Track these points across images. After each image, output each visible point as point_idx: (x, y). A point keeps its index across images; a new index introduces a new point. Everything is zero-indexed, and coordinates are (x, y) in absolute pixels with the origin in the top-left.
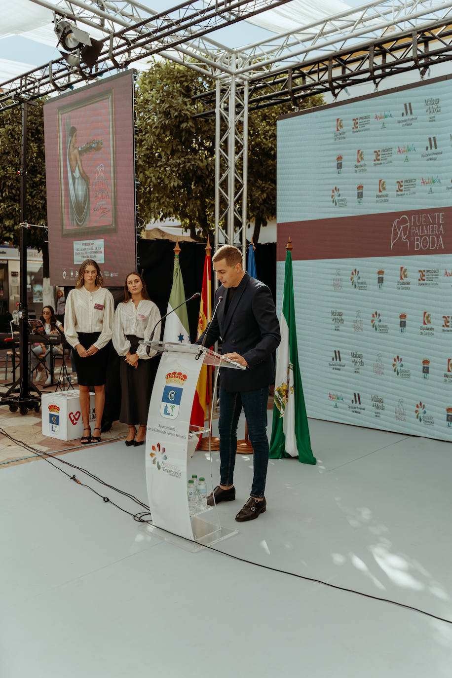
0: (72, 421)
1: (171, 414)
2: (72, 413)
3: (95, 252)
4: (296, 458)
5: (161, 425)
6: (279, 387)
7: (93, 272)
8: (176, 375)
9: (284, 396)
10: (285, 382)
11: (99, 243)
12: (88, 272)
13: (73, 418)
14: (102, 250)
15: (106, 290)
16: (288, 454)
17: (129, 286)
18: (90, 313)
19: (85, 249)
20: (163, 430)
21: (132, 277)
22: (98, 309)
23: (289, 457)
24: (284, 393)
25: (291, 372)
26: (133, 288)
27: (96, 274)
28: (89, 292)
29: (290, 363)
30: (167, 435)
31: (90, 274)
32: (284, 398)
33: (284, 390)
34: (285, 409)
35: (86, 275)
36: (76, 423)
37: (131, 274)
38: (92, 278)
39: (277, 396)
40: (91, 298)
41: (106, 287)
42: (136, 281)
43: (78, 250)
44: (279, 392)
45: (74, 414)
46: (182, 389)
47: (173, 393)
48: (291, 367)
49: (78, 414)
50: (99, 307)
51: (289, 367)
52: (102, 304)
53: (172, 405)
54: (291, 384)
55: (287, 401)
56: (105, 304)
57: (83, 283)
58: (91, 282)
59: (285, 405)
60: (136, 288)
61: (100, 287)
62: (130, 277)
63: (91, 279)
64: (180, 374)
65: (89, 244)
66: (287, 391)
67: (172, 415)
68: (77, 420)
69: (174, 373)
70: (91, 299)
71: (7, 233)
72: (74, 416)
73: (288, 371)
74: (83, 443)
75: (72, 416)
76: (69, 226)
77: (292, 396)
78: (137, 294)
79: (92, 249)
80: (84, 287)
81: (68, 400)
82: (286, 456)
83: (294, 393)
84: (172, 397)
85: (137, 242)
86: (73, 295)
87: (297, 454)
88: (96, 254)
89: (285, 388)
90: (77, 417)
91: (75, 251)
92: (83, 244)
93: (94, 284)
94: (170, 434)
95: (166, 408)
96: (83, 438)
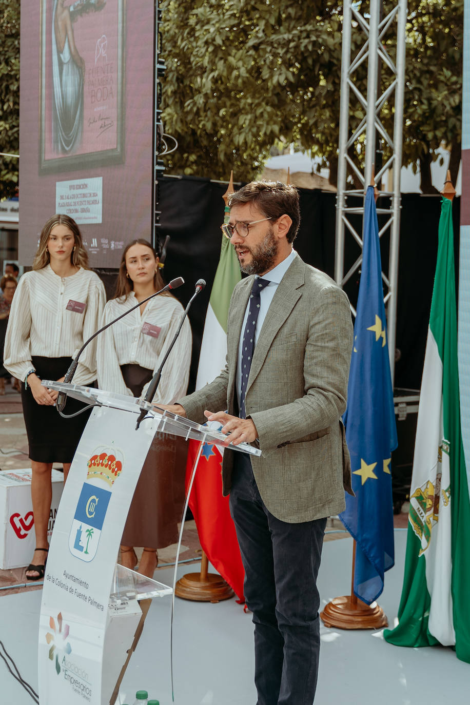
0: (17, 531)
1: (85, 550)
2: (17, 515)
3: (89, 202)
4: (452, 648)
5: (67, 572)
6: (419, 490)
7: (66, 238)
8: (105, 462)
9: (429, 509)
10: (432, 478)
11: (95, 184)
12: (55, 238)
13: (18, 525)
14: (100, 197)
15: (93, 275)
16: (434, 638)
17: (130, 266)
18: (58, 318)
19: (74, 197)
20: (70, 583)
21: (138, 250)
22: (74, 310)
23: (438, 645)
24: (429, 503)
25: (446, 458)
26: (139, 272)
27: (72, 241)
28: (60, 277)
29: (443, 439)
30: (74, 596)
31: (59, 242)
32: (428, 513)
33: (430, 497)
34: (431, 538)
35: (51, 243)
36: (25, 535)
37: (134, 243)
38: (64, 249)
39: (416, 508)
40: (62, 289)
41: (91, 269)
42: (145, 258)
43: (62, 198)
44: (420, 499)
45: (23, 516)
46: (110, 494)
47: (93, 501)
48: (445, 447)
49: (30, 518)
50: (77, 307)
51: (441, 448)
52: (82, 300)
53: (90, 527)
54: (445, 483)
55: (436, 520)
56: (87, 301)
57: (47, 260)
58: (62, 257)
59: (431, 530)
60: (144, 271)
61: (82, 269)
62: (132, 249)
63: (61, 252)
64: (112, 458)
65: (79, 187)
66: (436, 499)
67: (86, 552)
68: (27, 528)
69: (103, 456)
70: (62, 292)
71: (8, 173)
72: (21, 521)
73: (440, 454)
74: (29, 578)
75: (16, 520)
76: (51, 154)
77: (445, 510)
78: (145, 284)
79: (84, 195)
80: (49, 266)
81: (9, 489)
82: (431, 642)
83: (449, 503)
84: (92, 510)
85: (156, 182)
86: (28, 282)
87: (453, 641)
88: (89, 206)
89: (431, 492)
90: (27, 523)
91: (58, 200)
92: (72, 187)
93: (68, 261)
94: (79, 595)
95: (79, 533)
96: (31, 568)
